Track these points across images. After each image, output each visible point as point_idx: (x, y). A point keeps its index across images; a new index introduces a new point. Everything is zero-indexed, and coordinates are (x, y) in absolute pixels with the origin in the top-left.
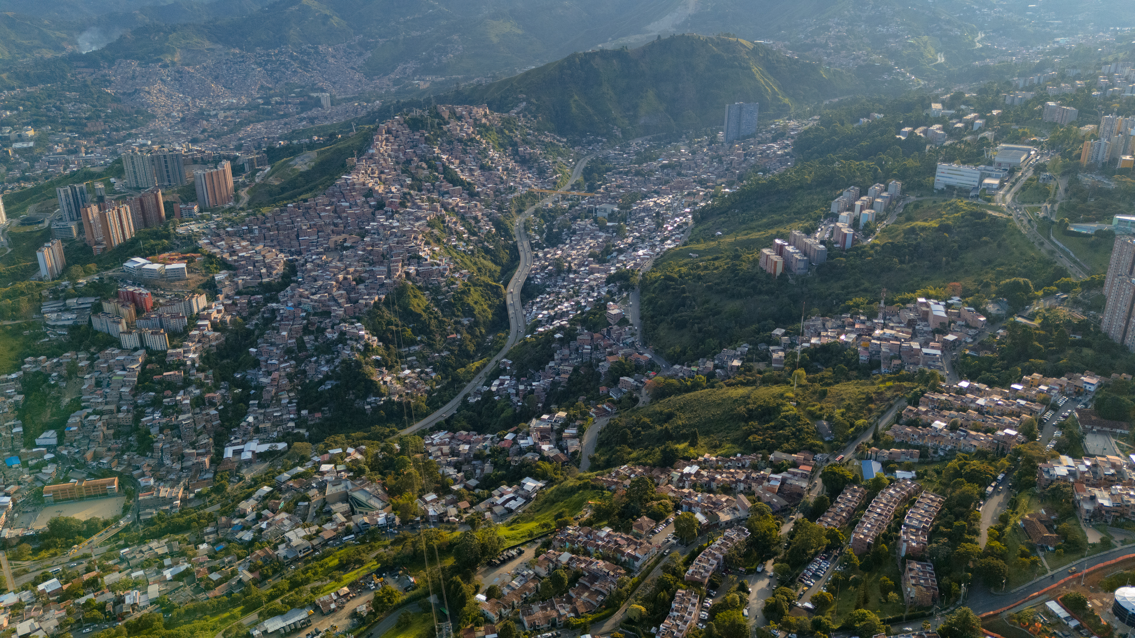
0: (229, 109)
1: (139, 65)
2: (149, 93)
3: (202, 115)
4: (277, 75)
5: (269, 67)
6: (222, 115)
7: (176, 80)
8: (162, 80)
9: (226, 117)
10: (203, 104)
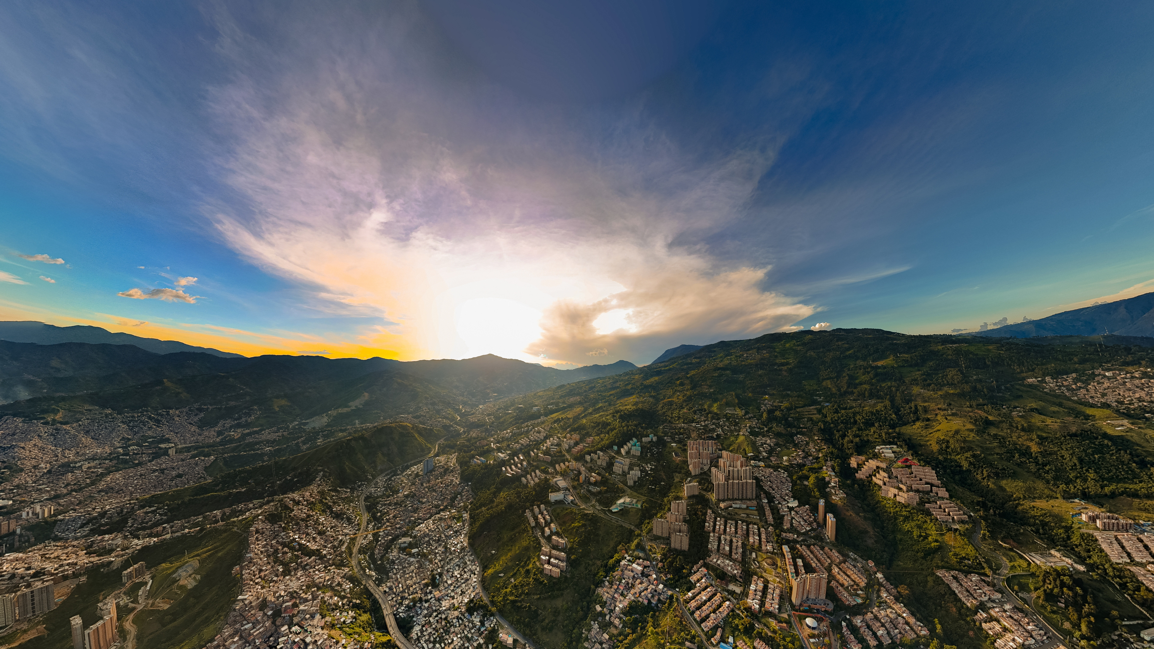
0: (93, 459)
1: (23, 422)
2: (23, 448)
3: (67, 467)
4: (136, 429)
5: (131, 424)
6: (86, 465)
7: (52, 435)
8: (39, 436)
9: (89, 468)
10: (71, 455)
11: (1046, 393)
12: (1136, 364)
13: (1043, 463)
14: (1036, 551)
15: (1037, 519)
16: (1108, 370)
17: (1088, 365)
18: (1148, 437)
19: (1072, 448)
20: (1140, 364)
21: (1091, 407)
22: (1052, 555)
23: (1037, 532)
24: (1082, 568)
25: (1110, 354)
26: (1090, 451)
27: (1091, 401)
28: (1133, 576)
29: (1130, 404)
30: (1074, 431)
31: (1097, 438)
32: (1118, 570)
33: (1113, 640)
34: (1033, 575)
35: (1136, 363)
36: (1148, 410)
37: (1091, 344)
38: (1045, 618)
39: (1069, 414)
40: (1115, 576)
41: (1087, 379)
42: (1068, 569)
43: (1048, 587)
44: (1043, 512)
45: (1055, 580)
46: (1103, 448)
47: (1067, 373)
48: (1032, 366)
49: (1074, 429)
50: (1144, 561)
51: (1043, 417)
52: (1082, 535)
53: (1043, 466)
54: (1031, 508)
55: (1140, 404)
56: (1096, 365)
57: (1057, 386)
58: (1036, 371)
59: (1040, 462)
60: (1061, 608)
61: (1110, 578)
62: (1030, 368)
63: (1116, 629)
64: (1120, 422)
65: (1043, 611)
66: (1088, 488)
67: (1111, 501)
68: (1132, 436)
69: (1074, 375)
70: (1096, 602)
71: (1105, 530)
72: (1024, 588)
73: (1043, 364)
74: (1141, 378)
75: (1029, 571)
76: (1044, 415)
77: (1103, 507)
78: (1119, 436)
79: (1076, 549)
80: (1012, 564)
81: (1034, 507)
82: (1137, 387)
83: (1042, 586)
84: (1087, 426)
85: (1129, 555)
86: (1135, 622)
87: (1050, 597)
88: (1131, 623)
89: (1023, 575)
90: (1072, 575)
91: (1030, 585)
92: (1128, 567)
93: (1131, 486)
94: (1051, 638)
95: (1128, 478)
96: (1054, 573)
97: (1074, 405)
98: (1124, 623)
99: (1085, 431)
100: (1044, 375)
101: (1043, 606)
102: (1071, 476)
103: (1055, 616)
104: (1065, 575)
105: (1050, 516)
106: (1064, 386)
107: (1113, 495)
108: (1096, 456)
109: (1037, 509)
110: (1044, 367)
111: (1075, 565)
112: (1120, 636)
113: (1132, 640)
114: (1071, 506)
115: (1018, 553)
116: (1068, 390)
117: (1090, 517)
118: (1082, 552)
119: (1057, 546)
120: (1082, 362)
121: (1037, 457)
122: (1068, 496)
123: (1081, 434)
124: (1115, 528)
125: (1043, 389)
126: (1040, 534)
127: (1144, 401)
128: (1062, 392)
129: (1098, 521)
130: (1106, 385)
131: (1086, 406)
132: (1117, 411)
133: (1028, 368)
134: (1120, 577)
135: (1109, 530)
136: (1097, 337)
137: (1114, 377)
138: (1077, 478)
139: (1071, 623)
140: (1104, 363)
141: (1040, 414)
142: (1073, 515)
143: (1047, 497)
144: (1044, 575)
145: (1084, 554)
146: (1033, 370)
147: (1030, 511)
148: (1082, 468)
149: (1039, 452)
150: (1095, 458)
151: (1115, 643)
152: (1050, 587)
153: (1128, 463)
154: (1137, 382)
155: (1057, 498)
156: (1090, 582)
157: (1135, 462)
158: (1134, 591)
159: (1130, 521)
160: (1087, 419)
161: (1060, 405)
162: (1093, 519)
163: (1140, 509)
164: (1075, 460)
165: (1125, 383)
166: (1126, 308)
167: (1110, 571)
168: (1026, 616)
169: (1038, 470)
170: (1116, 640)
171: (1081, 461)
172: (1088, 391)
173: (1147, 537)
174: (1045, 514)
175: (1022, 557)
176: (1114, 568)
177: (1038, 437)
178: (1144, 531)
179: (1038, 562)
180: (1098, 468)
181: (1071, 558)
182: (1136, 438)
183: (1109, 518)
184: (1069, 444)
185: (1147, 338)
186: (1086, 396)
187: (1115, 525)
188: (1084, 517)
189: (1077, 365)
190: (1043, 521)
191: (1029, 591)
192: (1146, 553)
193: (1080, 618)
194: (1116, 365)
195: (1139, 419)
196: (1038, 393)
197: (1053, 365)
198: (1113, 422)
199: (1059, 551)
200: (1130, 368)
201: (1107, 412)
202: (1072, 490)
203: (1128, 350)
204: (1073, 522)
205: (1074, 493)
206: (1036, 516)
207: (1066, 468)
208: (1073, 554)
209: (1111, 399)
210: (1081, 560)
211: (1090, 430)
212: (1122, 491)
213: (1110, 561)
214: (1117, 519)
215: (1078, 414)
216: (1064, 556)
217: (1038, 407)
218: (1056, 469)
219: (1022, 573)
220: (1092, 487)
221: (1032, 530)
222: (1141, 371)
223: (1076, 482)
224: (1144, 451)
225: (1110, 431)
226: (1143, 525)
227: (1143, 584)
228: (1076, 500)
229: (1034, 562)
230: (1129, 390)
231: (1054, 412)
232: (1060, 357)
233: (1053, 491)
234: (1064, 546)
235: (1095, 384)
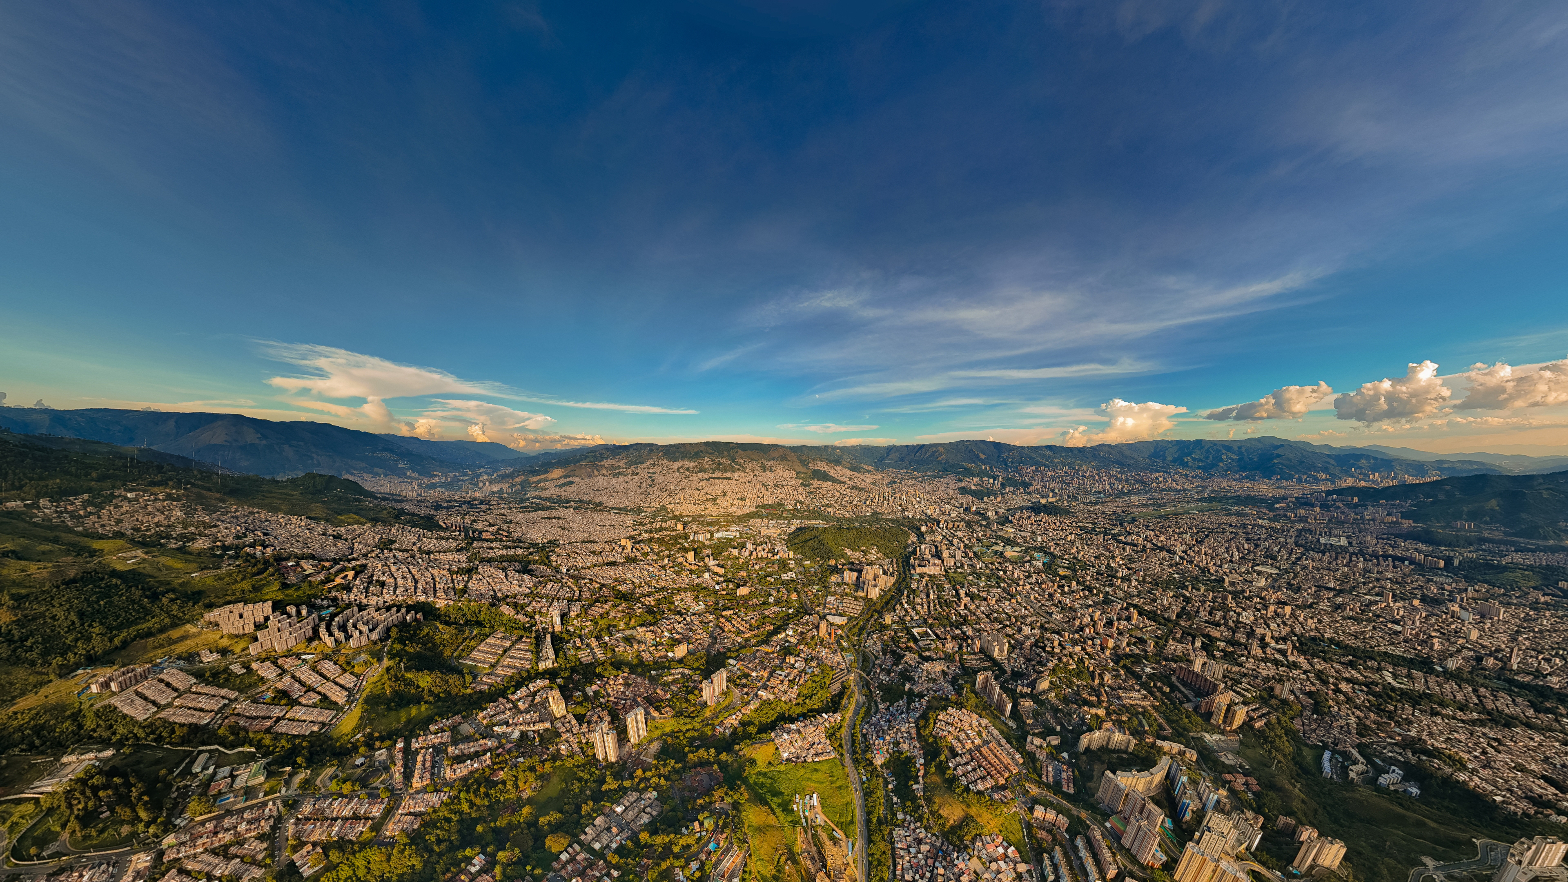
11: (36, 525)
12: (162, 485)
13: (21, 638)
14: (40, 776)
15: (26, 728)
16: (131, 490)
17: (108, 483)
18: (160, 565)
19: (68, 601)
20: (167, 484)
21: (100, 538)
22: (65, 765)
23: (32, 747)
24: (109, 753)
25: (139, 472)
26: (94, 598)
27: (100, 531)
28: (165, 721)
29: (147, 531)
30: (72, 576)
31: (102, 579)
32: (148, 727)
33: (175, 799)
34: (50, 811)
35: (163, 483)
36: (164, 535)
37: (122, 457)
38: (97, 848)
39: (68, 553)
40: (148, 735)
41: (99, 501)
42: (94, 766)
43: (79, 810)
44: (34, 712)
45: (83, 793)
46: (110, 590)
47: (76, 493)
48: (20, 479)
49: (72, 573)
50: (170, 700)
51: (23, 562)
52: (97, 714)
53: (22, 642)
54: (10, 718)
55: (157, 529)
56: (119, 483)
57: (57, 512)
58: (26, 489)
59: (16, 638)
60: (108, 818)
61: (143, 741)
62: (17, 484)
63: (171, 786)
64: (133, 553)
65: (89, 842)
66: (93, 648)
67: (123, 652)
68: (144, 568)
69: (86, 496)
70: (140, 778)
71: (123, 690)
72: (42, 842)
73: (41, 478)
74: (164, 501)
75: (42, 811)
76: (25, 559)
77: (114, 664)
78: (130, 571)
79: (95, 735)
80: (8, 824)
81: (15, 713)
82: (158, 510)
83: (70, 815)
84: (92, 565)
85: (154, 703)
86: (183, 765)
87: (87, 819)
88: (181, 768)
89: (35, 825)
90: (101, 769)
91: (53, 829)
92: (158, 716)
93: (144, 626)
94: (117, 862)
95: (140, 618)
96: (78, 786)
97: (77, 539)
98: (175, 774)
99: (88, 573)
100: (39, 496)
101: (85, 838)
102: (68, 642)
103: (106, 835)
104: (92, 777)
105: (45, 713)
106: (67, 513)
107: (125, 644)
108: (102, 603)
109: (23, 713)
110: (42, 483)
111: (101, 755)
112: (178, 789)
113: (189, 783)
114: (74, 682)
115: (9, 801)
116: (72, 517)
117: (102, 685)
118: (103, 734)
119: (68, 747)
120: (102, 478)
121: (10, 631)
122: (66, 672)
123: (82, 578)
124: (133, 682)
125: (31, 518)
126: (37, 748)
127: (161, 526)
128: (63, 522)
129: (112, 684)
130: (124, 510)
131: (93, 538)
132: (132, 541)
133: (13, 484)
134: (153, 733)
135: (127, 688)
136: (132, 449)
137: (136, 500)
138: (77, 640)
139: (128, 823)
140: (130, 481)
141: (20, 559)
142: (79, 694)
143: (35, 686)
144: (66, 798)
145: (105, 734)
146: (20, 488)
147: (11, 722)
148: (82, 625)
149: (14, 622)
150: (100, 605)
151: (178, 800)
152: (80, 807)
153: (140, 600)
154: (159, 505)
155: (51, 681)
156: (125, 761)
157: (147, 597)
158: (170, 736)
159: (148, 666)
160: (92, 556)
161: (56, 541)
162: (106, 685)
163: (155, 648)
164: (73, 617)
165: (146, 505)
166: (176, 422)
167: (141, 734)
168: (72, 871)
169: (14, 651)
170: (177, 797)
171: (81, 615)
172: (99, 517)
173: (167, 674)
174: (37, 714)
175: (19, 802)
176: (144, 727)
177: (13, 597)
178: (163, 669)
179: (49, 789)
180: (104, 618)
181: (91, 751)
182: (148, 569)
183: (124, 673)
184: (63, 596)
185: (183, 458)
186: (96, 525)
187: (133, 679)
188: (94, 689)
189: (93, 483)
190: (36, 726)
191: (55, 836)
192: (169, 691)
193: (134, 810)
194: (142, 484)
195: (154, 547)
196: (22, 525)
197: (58, 481)
198: (125, 555)
199: (72, 753)
200: (156, 489)
201: (120, 542)
202: (72, 660)
203: (160, 468)
204: (81, 703)
205: (75, 663)
206: (22, 725)
207: (59, 633)
208: (94, 743)
209: (126, 527)
210: (105, 743)
211: (95, 570)
212: (135, 636)
213: (137, 723)
214: (133, 670)
215: (79, 550)
216: (82, 754)
217: (18, 549)
218: (43, 639)
219: (31, 823)
220: (99, 645)
221: (22, 750)
222: (166, 492)
223: (76, 647)
224: (157, 582)
225: (119, 567)
226: (160, 663)
227: (175, 723)
228: (80, 671)
229: (41, 793)
230: (149, 514)
231: (44, 553)
232: (73, 470)
233: (44, 674)
234: (78, 741)
235: (112, 508)
